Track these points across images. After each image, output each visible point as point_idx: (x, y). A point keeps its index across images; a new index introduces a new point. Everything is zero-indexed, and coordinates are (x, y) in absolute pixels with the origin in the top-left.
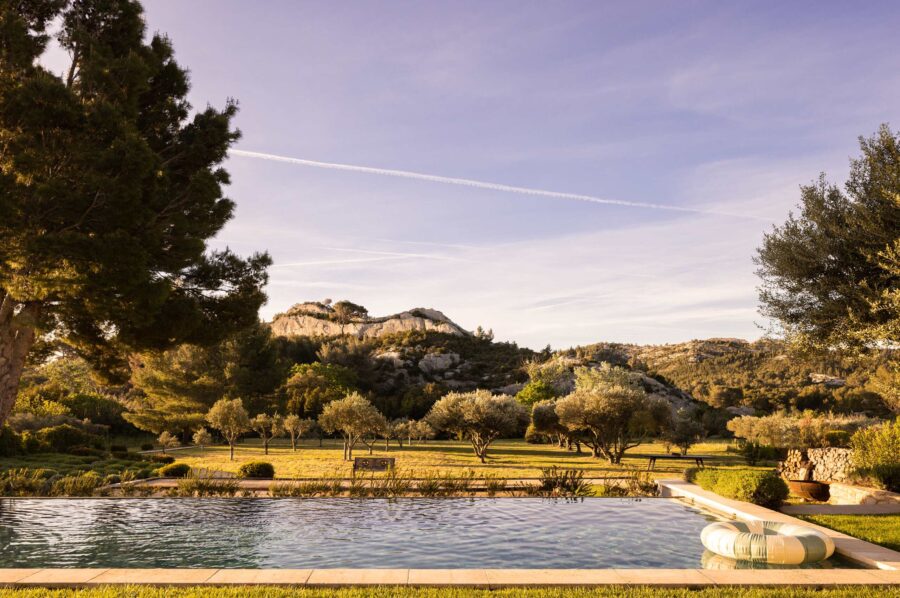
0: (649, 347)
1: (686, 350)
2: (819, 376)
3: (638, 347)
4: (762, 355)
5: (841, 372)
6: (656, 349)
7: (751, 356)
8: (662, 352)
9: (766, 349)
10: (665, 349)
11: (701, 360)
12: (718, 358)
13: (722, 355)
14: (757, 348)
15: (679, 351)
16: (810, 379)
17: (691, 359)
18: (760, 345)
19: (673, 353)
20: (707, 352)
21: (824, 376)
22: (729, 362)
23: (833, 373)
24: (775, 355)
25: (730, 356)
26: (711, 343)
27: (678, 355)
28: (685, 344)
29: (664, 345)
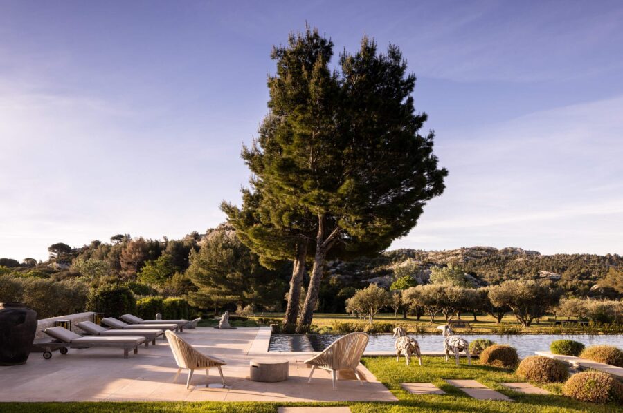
0: (433, 252)
1: (457, 254)
2: (544, 272)
3: (426, 252)
4: (507, 258)
5: (558, 270)
6: (437, 253)
7: (500, 259)
8: (441, 256)
9: (510, 254)
10: (443, 254)
11: (467, 261)
12: (478, 260)
13: (481, 258)
14: (503, 253)
15: (453, 255)
16: (539, 274)
17: (461, 260)
18: (506, 251)
19: (449, 256)
20: (471, 256)
21: (547, 272)
22: (486, 263)
23: (553, 271)
24: (516, 258)
25: (486, 258)
26: (474, 249)
27: (452, 257)
28: (456, 250)
29: (442, 251)
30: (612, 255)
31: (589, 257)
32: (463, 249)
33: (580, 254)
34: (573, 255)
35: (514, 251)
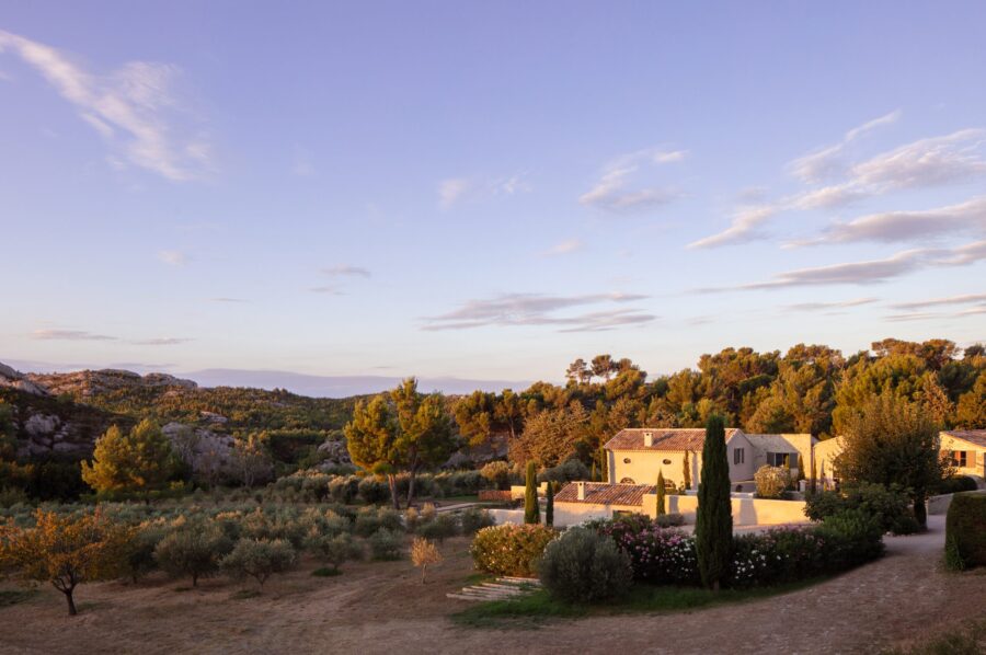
0: (34, 375)
1: (78, 382)
2: (204, 414)
4: (154, 390)
5: (221, 410)
6: (43, 378)
7: (145, 391)
8: (51, 382)
9: (157, 383)
10: (54, 379)
11: (96, 393)
12: (113, 393)
13: (116, 388)
14: (148, 382)
15: (72, 382)
16: (201, 417)
17: (85, 392)
18: (152, 378)
19: (64, 384)
20: (102, 385)
21: (208, 414)
22: (125, 397)
23: (215, 412)
24: (166, 391)
25: (125, 390)
26: (104, 374)
27: (71, 386)
28: (76, 374)
29: (51, 373)
30: (280, 389)
31: (256, 391)
32: (86, 373)
33: (246, 387)
34: (238, 389)
35: (163, 378)
